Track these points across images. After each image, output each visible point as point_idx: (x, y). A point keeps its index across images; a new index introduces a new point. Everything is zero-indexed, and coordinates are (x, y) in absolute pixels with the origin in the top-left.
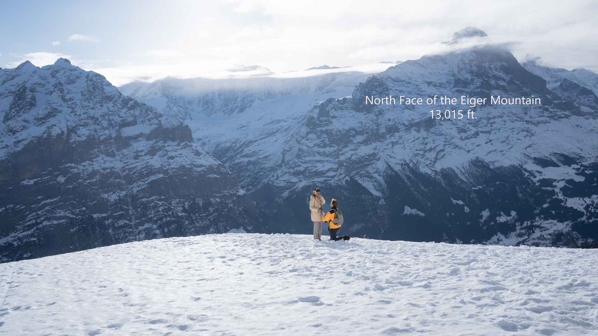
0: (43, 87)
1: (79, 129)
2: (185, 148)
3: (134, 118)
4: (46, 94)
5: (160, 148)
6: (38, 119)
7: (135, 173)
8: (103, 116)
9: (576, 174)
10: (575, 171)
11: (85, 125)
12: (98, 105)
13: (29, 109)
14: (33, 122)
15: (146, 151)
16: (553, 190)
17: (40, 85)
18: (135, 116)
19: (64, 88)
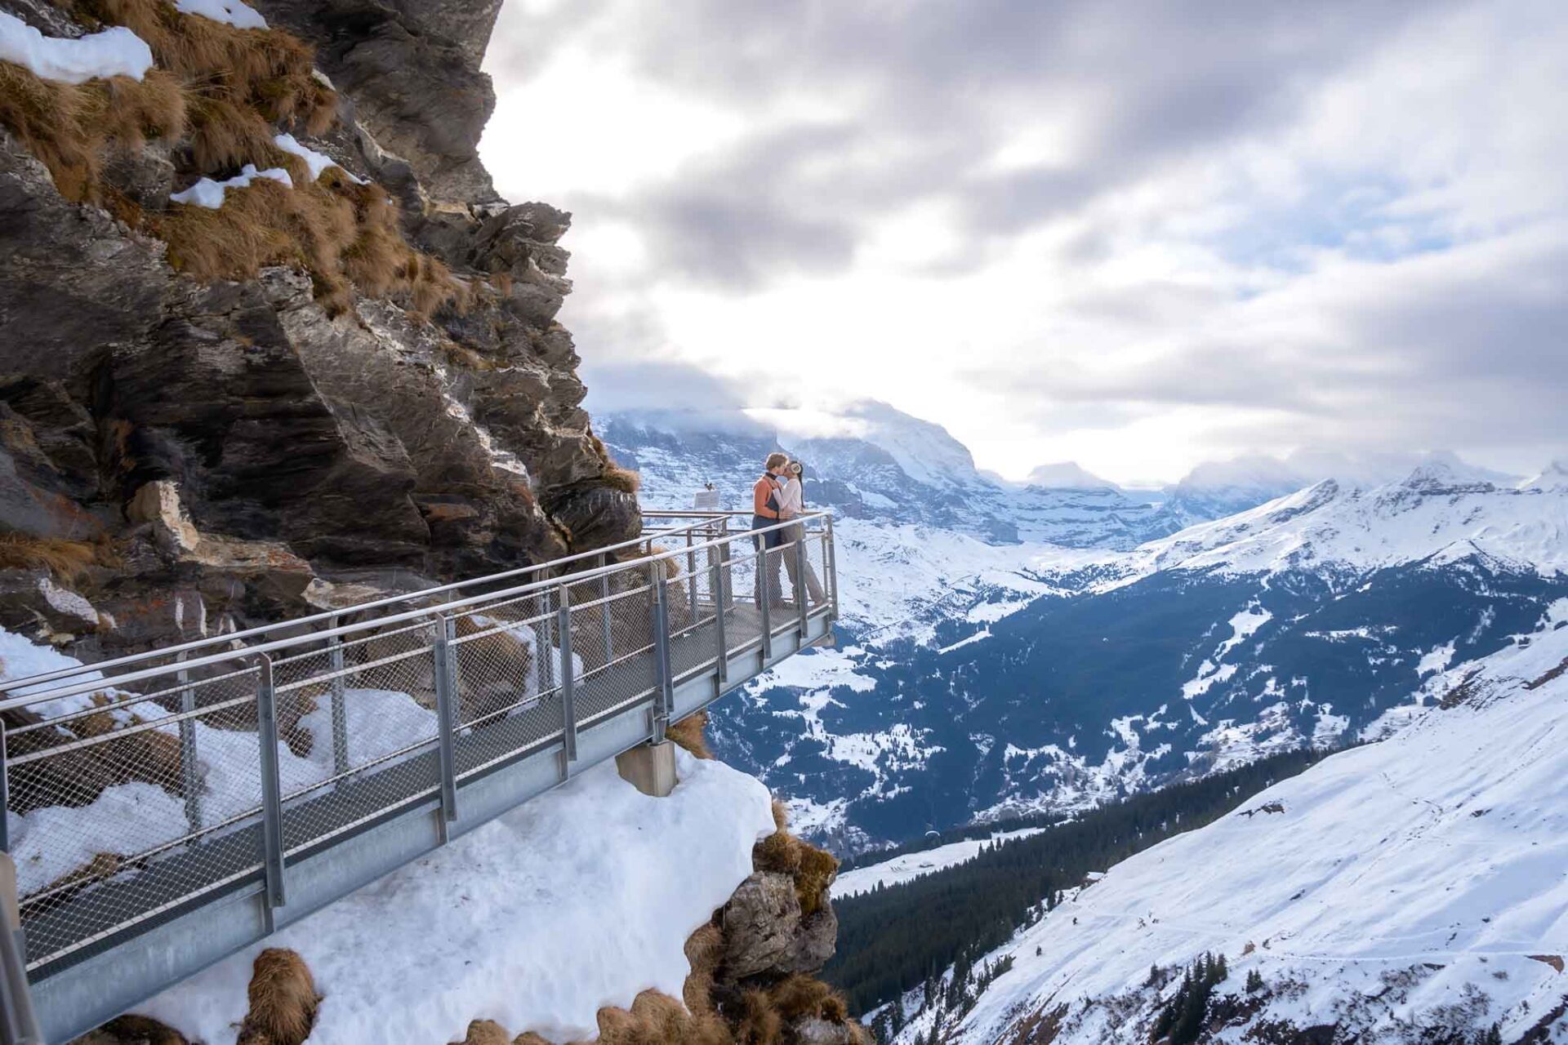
9: (854, 671)
10: (851, 664)
16: (801, 718)
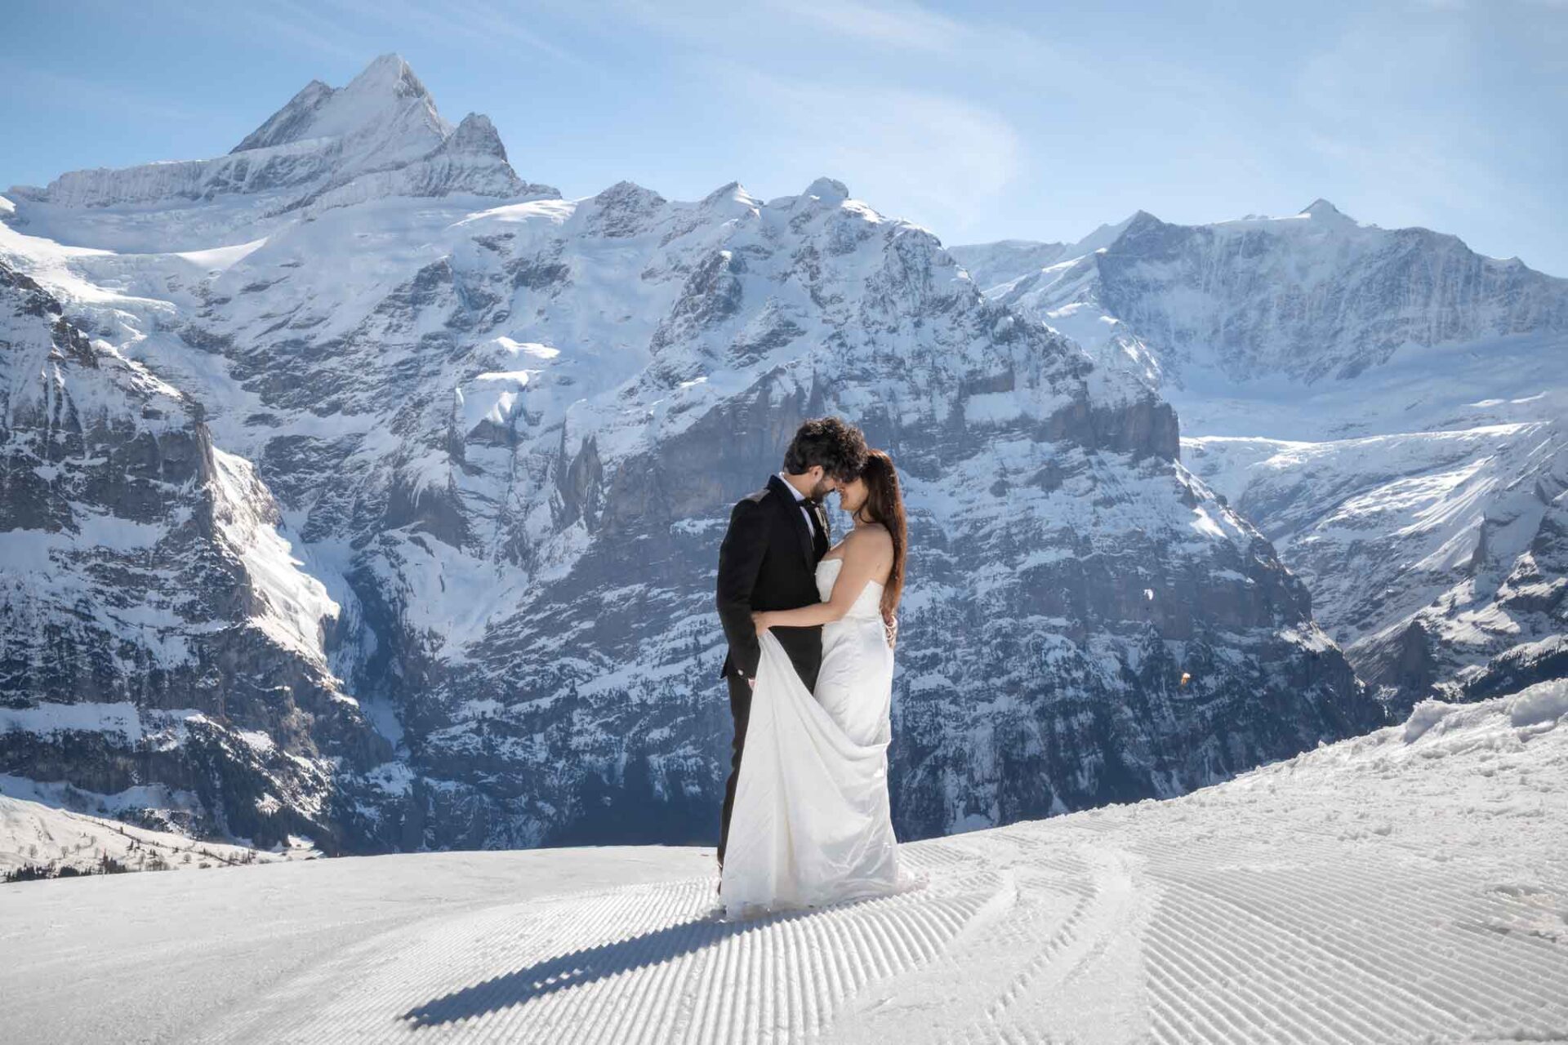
0: (766, 258)
1: (845, 387)
2: (1152, 475)
3: (1006, 370)
4: (772, 278)
5: (1073, 468)
6: (742, 348)
7: (989, 535)
8: (919, 355)
11: (865, 377)
12: (908, 322)
13: (721, 319)
14: (726, 356)
15: (1033, 473)
17: (757, 251)
18: (1012, 364)
19: (822, 266)
